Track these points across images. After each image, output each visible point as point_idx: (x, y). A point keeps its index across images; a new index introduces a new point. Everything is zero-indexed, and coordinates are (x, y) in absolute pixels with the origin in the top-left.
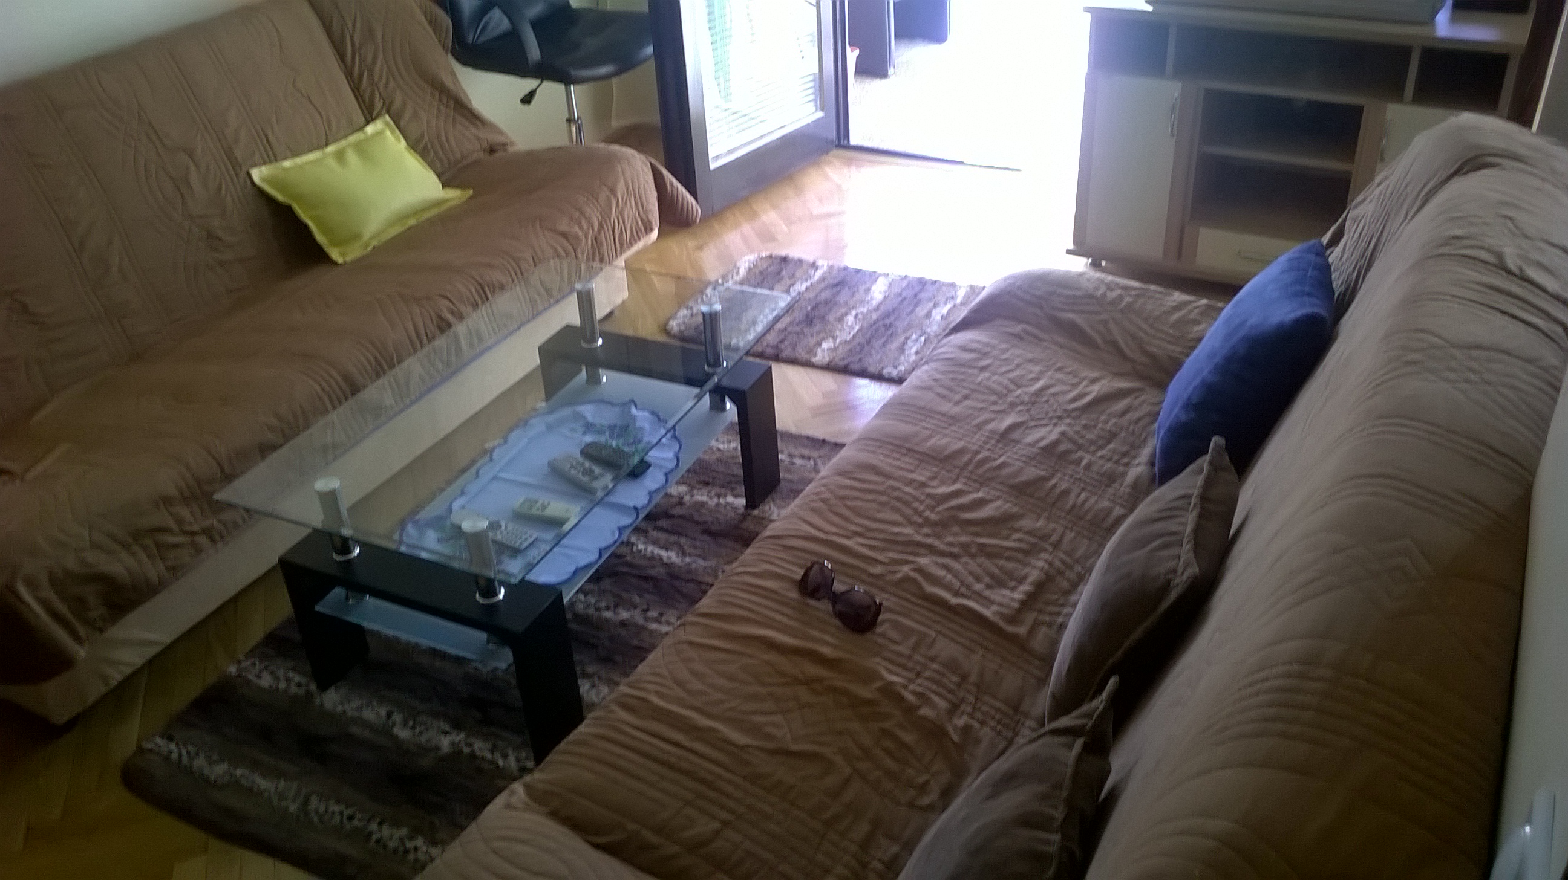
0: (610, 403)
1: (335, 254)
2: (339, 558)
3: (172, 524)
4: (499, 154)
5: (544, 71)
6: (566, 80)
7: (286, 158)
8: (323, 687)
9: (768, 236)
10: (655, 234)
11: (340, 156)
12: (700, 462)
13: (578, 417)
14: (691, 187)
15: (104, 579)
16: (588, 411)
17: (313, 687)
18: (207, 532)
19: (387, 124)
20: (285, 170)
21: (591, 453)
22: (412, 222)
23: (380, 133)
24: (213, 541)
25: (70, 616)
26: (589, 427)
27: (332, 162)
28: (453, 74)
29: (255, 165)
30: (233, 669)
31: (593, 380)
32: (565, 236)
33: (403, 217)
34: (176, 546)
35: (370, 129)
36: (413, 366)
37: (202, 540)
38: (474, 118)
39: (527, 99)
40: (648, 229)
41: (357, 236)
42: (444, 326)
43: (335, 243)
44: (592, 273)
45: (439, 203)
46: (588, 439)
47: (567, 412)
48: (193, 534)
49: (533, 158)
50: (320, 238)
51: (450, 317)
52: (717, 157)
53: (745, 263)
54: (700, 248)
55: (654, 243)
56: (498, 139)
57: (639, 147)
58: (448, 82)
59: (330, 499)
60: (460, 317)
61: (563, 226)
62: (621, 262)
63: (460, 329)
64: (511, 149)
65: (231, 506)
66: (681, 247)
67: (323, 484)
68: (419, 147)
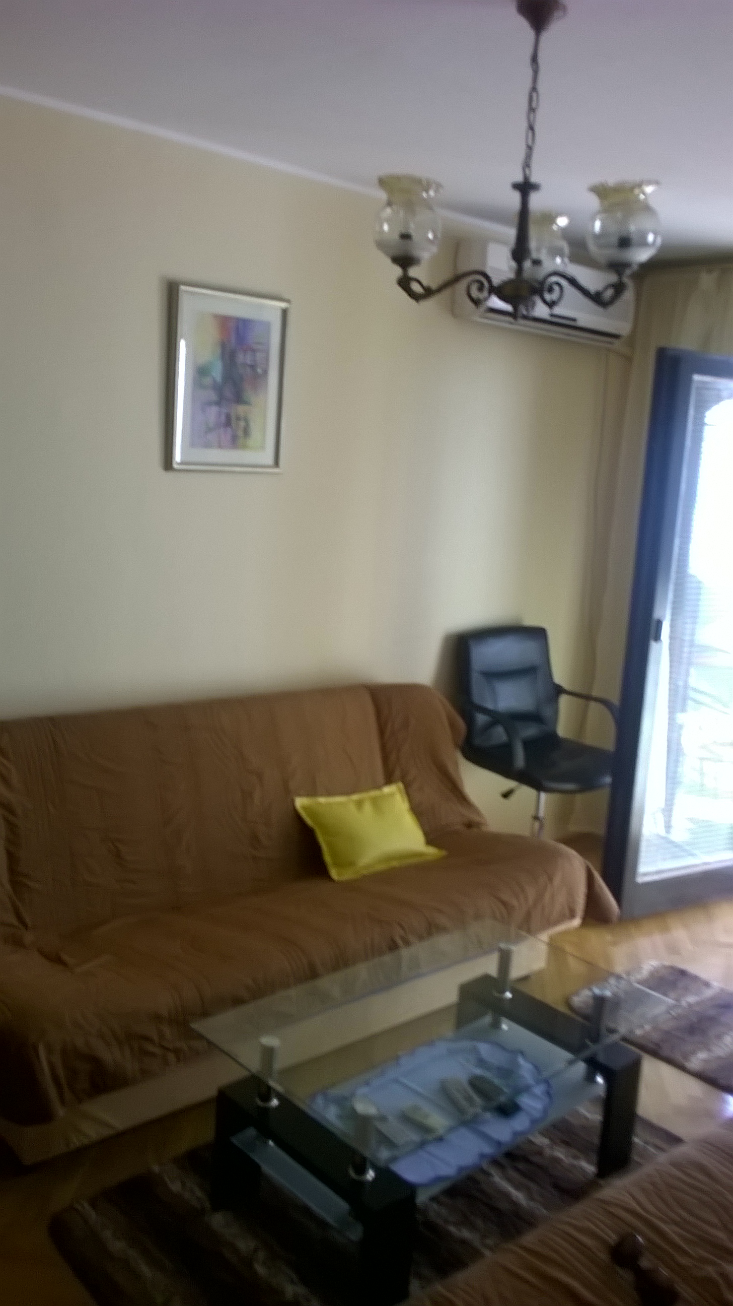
0: (503, 1048)
1: (334, 873)
2: (260, 1103)
3: (156, 1038)
4: (475, 830)
5: (524, 778)
6: (538, 786)
7: (322, 795)
8: (216, 1208)
9: (673, 949)
10: (577, 922)
11: (359, 804)
12: (564, 1121)
13: (476, 1051)
14: (617, 894)
15: (95, 1061)
16: (484, 1049)
17: (207, 1205)
18: (177, 1052)
19: (399, 789)
20: (320, 804)
21: (477, 1085)
22: (395, 864)
23: (391, 795)
24: (178, 1060)
25: (63, 1081)
26: (481, 1062)
27: (352, 808)
28: (456, 764)
29: (300, 795)
30: (156, 1169)
31: (496, 1025)
32: (504, 903)
33: (389, 858)
34: (153, 1055)
35: (387, 790)
36: (362, 971)
37: (171, 1057)
38: (461, 797)
39: (506, 795)
40: (572, 916)
41: (352, 864)
42: (393, 947)
43: (337, 865)
44: (518, 939)
45: (421, 855)
46: (478, 1071)
47: (466, 1044)
48: (167, 1049)
49: (497, 839)
50: (328, 858)
51: (400, 943)
52: (645, 874)
53: (649, 965)
54: (615, 944)
55: (577, 929)
56: (476, 818)
57: (581, 852)
58: (451, 769)
59: (268, 1053)
60: (407, 943)
61: (506, 897)
62: (544, 936)
63: (405, 953)
64: (484, 829)
65: (201, 1037)
66: (597, 938)
67: (269, 1040)
68: (417, 811)
